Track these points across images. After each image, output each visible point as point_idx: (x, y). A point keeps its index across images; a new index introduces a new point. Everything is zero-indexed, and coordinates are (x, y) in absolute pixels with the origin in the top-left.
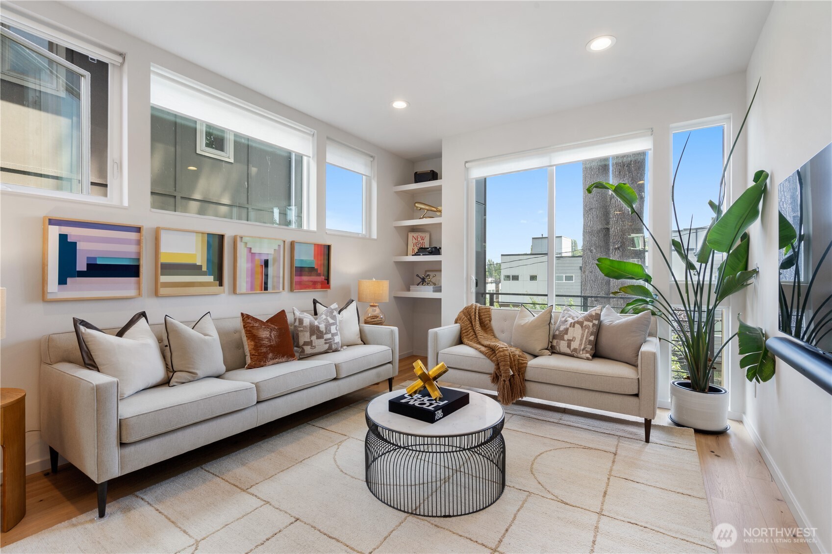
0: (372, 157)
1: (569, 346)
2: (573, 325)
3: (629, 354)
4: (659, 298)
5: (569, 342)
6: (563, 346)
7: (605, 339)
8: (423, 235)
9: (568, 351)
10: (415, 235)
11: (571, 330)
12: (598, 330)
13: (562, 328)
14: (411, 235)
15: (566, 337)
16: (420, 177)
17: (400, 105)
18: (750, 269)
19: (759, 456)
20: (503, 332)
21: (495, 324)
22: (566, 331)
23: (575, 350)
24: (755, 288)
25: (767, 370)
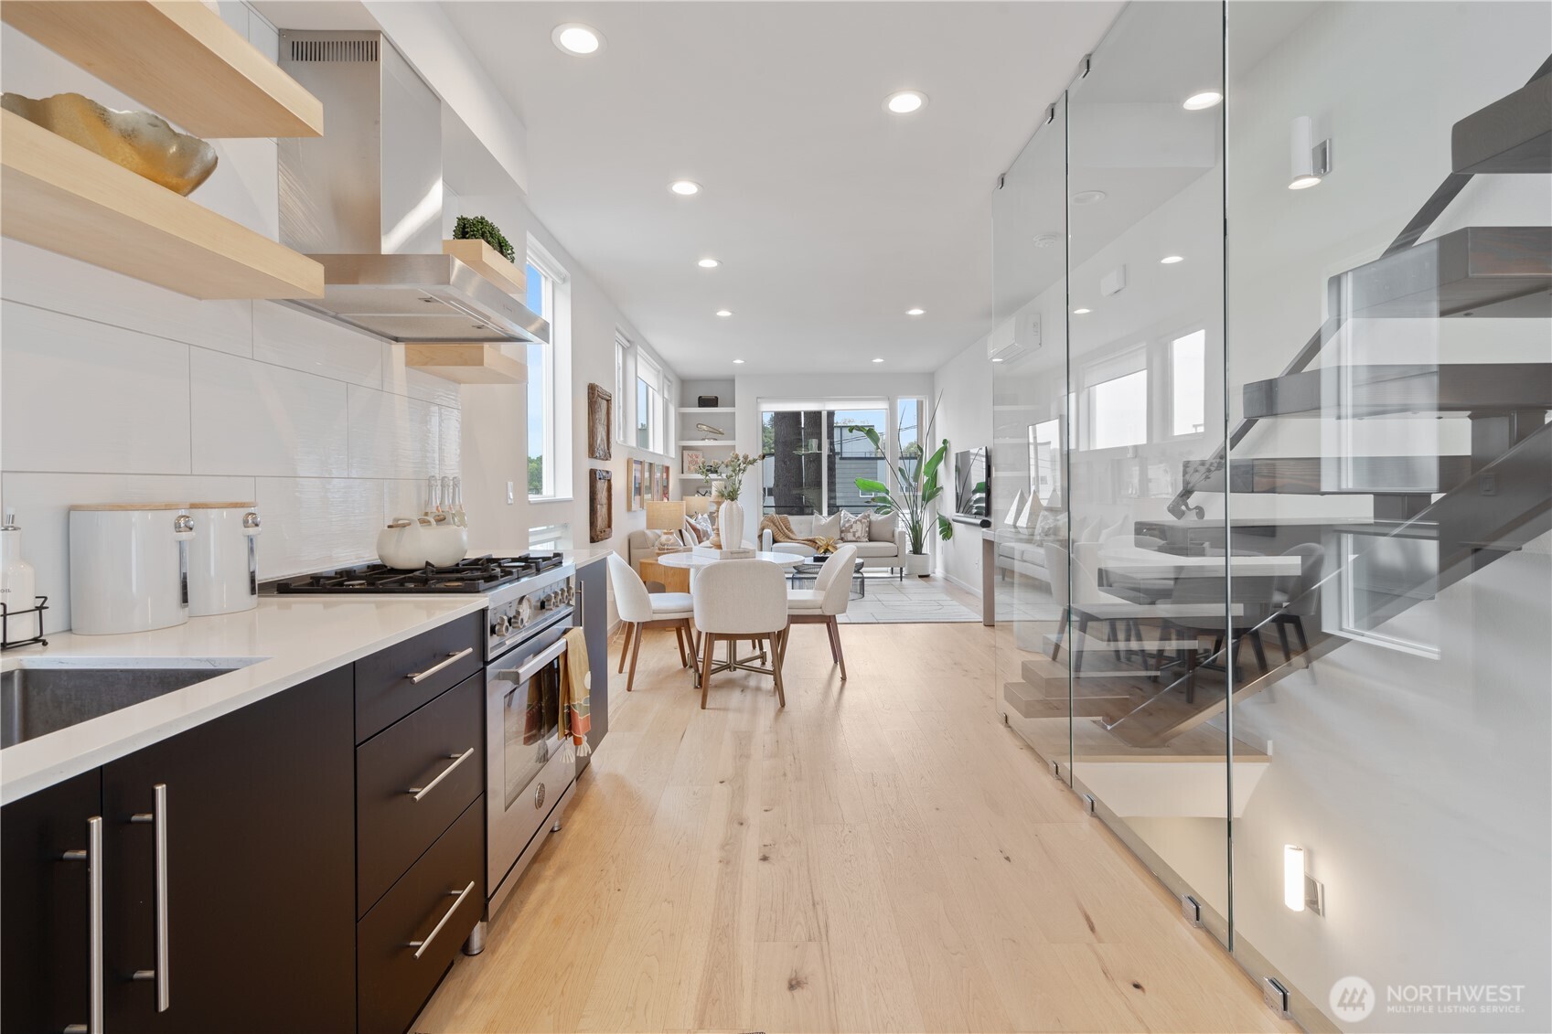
0: (669, 381)
1: (854, 536)
2: (855, 522)
3: (888, 536)
4: (894, 504)
5: (854, 533)
6: (850, 536)
7: (874, 530)
8: (697, 453)
9: (854, 539)
10: (690, 453)
11: (854, 525)
12: (870, 524)
13: (847, 525)
14: (686, 453)
15: (851, 530)
16: (704, 402)
17: (738, 361)
18: (938, 486)
19: (946, 579)
20: (801, 533)
21: (793, 527)
22: (851, 527)
23: (859, 537)
24: (941, 497)
25: (949, 535)
